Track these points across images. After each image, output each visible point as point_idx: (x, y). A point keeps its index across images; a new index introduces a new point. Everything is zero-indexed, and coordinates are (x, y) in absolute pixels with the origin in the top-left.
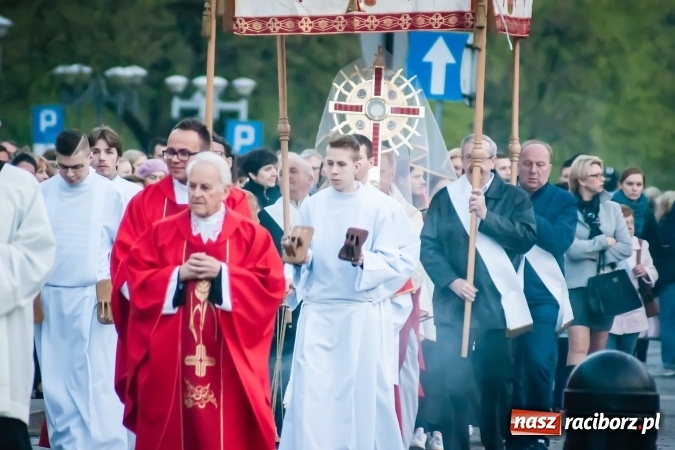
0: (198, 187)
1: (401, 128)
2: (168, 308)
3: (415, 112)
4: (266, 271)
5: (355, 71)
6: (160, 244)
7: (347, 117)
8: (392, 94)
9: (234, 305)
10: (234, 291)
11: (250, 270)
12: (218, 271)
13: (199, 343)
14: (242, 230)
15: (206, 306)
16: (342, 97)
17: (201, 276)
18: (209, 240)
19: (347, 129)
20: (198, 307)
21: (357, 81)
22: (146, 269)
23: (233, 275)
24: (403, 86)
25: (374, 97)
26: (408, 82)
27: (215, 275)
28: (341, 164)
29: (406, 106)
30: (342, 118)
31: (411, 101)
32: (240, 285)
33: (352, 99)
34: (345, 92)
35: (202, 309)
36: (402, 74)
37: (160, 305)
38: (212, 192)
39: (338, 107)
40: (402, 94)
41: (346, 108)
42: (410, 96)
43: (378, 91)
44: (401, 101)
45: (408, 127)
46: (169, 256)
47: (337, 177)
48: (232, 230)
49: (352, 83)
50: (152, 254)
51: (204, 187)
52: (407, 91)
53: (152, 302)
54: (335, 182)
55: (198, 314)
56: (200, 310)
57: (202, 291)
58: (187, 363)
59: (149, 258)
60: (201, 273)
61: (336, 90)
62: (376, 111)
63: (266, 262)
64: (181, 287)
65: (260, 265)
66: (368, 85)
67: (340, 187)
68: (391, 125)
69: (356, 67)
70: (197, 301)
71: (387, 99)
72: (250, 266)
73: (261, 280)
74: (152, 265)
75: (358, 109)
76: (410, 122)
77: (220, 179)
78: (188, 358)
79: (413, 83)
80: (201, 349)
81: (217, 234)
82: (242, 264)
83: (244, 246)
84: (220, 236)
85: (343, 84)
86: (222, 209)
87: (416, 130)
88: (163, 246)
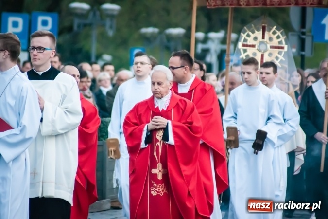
0: (156, 84)
1: (275, 56)
2: (143, 145)
3: (282, 48)
4: (191, 123)
5: (252, 27)
6: (139, 114)
7: (248, 50)
8: (271, 39)
9: (175, 141)
10: (175, 133)
11: (183, 123)
12: (166, 124)
13: (159, 162)
14: (180, 104)
15: (162, 143)
16: (245, 40)
17: (158, 127)
18: (163, 110)
19: (247, 56)
20: (158, 143)
21: (253, 32)
22: (133, 126)
23: (174, 126)
24: (276, 35)
25: (261, 40)
26: (279, 33)
27: (165, 126)
28: (249, 73)
29: (278, 45)
30: (245, 51)
31: (280, 43)
32: (178, 131)
33: (250, 41)
34: (247, 38)
35: (160, 144)
36: (276, 29)
37: (139, 144)
38: (163, 86)
39: (243, 45)
40: (276, 39)
41: (247, 46)
42: (280, 40)
43: (263, 37)
44: (275, 42)
45: (279, 56)
46: (144, 119)
47: (247, 80)
48: (175, 104)
49: (250, 33)
50: (136, 119)
51: (159, 84)
52: (278, 37)
53: (136, 142)
54: (247, 82)
55: (158, 147)
56: (159, 145)
57: (159, 136)
58: (153, 172)
59: (135, 121)
60: (158, 125)
61: (242, 36)
62: (263, 47)
63: (192, 118)
64: (149, 134)
65: (189, 120)
66: (259, 34)
67: (249, 84)
68: (270, 54)
69: (253, 25)
70: (157, 141)
71: (268, 41)
72: (184, 121)
73: (189, 128)
74: (136, 124)
75: (253, 46)
76: (280, 53)
77: (167, 79)
78: (153, 170)
79: (281, 33)
80: (159, 165)
81: (167, 106)
82: (179, 121)
83: (181, 111)
84: (168, 107)
85: (246, 34)
86: (170, 93)
87: (283, 57)
88: (141, 114)
